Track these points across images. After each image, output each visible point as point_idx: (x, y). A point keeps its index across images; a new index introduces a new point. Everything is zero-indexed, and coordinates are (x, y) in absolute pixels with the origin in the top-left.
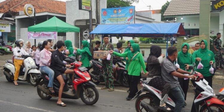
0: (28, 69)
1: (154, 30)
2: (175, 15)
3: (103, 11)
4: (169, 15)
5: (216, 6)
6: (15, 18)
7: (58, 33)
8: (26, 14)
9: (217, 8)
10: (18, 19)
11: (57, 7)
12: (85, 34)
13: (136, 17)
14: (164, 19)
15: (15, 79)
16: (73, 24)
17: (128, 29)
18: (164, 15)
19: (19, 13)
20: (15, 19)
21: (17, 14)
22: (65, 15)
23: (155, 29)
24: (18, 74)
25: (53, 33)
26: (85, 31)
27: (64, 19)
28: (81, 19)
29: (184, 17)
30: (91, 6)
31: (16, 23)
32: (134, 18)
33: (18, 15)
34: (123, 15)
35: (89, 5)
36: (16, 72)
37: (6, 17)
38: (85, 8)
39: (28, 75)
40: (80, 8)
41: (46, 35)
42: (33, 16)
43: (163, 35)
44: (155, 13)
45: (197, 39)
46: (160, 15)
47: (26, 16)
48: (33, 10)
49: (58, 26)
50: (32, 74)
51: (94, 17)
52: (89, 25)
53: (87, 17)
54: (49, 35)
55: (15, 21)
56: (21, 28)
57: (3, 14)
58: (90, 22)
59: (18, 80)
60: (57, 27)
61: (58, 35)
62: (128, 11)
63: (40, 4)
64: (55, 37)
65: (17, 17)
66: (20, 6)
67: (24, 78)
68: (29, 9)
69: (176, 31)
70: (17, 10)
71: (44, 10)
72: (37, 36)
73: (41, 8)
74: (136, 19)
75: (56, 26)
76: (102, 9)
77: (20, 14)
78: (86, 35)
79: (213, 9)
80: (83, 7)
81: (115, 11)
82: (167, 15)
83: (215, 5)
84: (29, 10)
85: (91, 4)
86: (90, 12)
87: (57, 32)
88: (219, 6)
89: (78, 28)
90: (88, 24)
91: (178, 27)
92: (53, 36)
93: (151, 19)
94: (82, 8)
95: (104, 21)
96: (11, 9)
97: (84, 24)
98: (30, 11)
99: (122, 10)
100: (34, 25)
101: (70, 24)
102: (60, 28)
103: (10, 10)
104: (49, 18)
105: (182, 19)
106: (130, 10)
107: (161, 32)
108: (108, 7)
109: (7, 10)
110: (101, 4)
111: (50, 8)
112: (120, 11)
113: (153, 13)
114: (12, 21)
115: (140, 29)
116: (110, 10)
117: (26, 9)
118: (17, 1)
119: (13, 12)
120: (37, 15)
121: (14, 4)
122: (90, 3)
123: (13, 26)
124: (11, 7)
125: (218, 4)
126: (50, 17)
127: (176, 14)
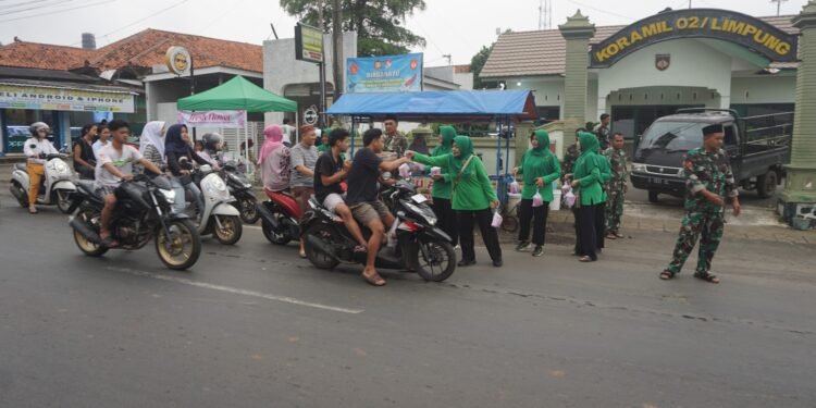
0: (51, 181)
1: (471, 107)
2: (504, 77)
3: (351, 64)
4: (492, 75)
5: (601, 56)
6: (144, 80)
7: (249, 114)
8: (172, 71)
9: (601, 59)
10: (152, 83)
11: (238, 56)
12: (309, 116)
13: (425, 80)
14: (480, 84)
15: (31, 200)
16: (280, 93)
17: (411, 104)
18: (481, 75)
19: (151, 68)
20: (144, 83)
21: (148, 71)
22: (262, 73)
23: (474, 105)
24: (36, 191)
25: (237, 112)
26: (308, 110)
27: (259, 82)
28: (299, 81)
29: (522, 80)
30: (323, 52)
31: (148, 91)
32: (421, 83)
33: (151, 73)
34: (396, 73)
35: (319, 50)
36: (31, 188)
37: (122, 77)
38: (309, 57)
39: (54, 193)
40: (299, 56)
41: (220, 117)
42: (189, 74)
43: (490, 117)
44: (461, 72)
45: (560, 127)
46: (471, 75)
47: (172, 76)
48: (189, 60)
49: (247, 97)
50: (60, 190)
51: (330, 78)
52: (318, 96)
53: (314, 77)
54: (228, 118)
55: (143, 87)
56: (161, 102)
57: (114, 71)
58: (320, 89)
59: (37, 203)
60: (245, 100)
61: (249, 120)
62: (406, 64)
63: (200, 49)
64: (242, 123)
65: (149, 78)
66: (153, 53)
67: (46, 198)
68: (179, 57)
69: (519, 109)
70: (148, 63)
71: (211, 63)
72: (198, 120)
73: (202, 59)
74: (426, 84)
75: (242, 97)
76: (349, 60)
77: (154, 71)
78: (311, 119)
79: (594, 63)
80: (306, 54)
81: (378, 65)
82: (487, 75)
83: (598, 54)
84: (179, 60)
85: (322, 48)
86: (321, 65)
87: (246, 113)
88: (607, 56)
89: (294, 104)
90: (314, 93)
91: (524, 101)
92: (236, 121)
93: (452, 84)
94: (304, 56)
95: (352, 86)
96: (134, 60)
97: (305, 93)
98: (180, 64)
99: (395, 62)
100: (189, 95)
101: (272, 92)
102: (253, 102)
103: (130, 63)
104: (224, 81)
105: (519, 84)
106: (412, 62)
107: (488, 110)
108: (359, 56)
109: (123, 61)
110: (344, 48)
111: (225, 59)
112: (389, 65)
113: (456, 72)
114: (136, 86)
115: (440, 104)
116: (364, 62)
117: (172, 58)
118: (147, 43)
119: (137, 66)
120: (196, 73)
121: (140, 48)
122: (320, 43)
123: (140, 99)
124: (133, 56)
125: (603, 51)
126: (227, 77)
127: (508, 74)
